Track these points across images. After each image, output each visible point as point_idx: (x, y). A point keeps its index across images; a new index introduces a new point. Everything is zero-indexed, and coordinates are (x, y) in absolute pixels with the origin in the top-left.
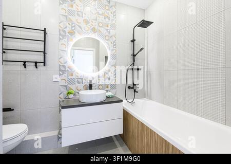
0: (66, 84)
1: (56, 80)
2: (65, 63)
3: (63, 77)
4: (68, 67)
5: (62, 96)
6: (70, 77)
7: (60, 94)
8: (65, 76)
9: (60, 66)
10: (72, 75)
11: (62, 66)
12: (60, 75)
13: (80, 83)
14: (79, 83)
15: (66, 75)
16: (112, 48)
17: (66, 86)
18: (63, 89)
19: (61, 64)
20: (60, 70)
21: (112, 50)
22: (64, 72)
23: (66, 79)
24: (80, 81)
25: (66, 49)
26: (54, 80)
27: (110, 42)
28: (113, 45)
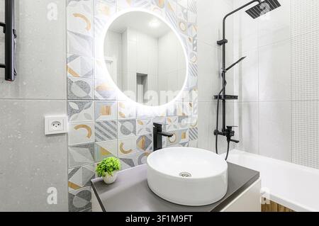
0: (91, 140)
1: (55, 130)
2: (87, 76)
3: (81, 118)
4: (97, 89)
5: (78, 179)
6: (102, 118)
7: (70, 175)
8: (88, 116)
9: (69, 83)
10: (108, 113)
11: (78, 82)
12: (71, 112)
13: (129, 133)
14: (125, 132)
15: (90, 111)
16: (190, 51)
17: (90, 147)
18: (81, 158)
19: (74, 79)
20: (71, 97)
21: (192, 55)
22: (83, 103)
23: (91, 124)
24: (129, 126)
25: (90, 33)
26: (50, 129)
27: (187, 37)
28: (191, 44)
